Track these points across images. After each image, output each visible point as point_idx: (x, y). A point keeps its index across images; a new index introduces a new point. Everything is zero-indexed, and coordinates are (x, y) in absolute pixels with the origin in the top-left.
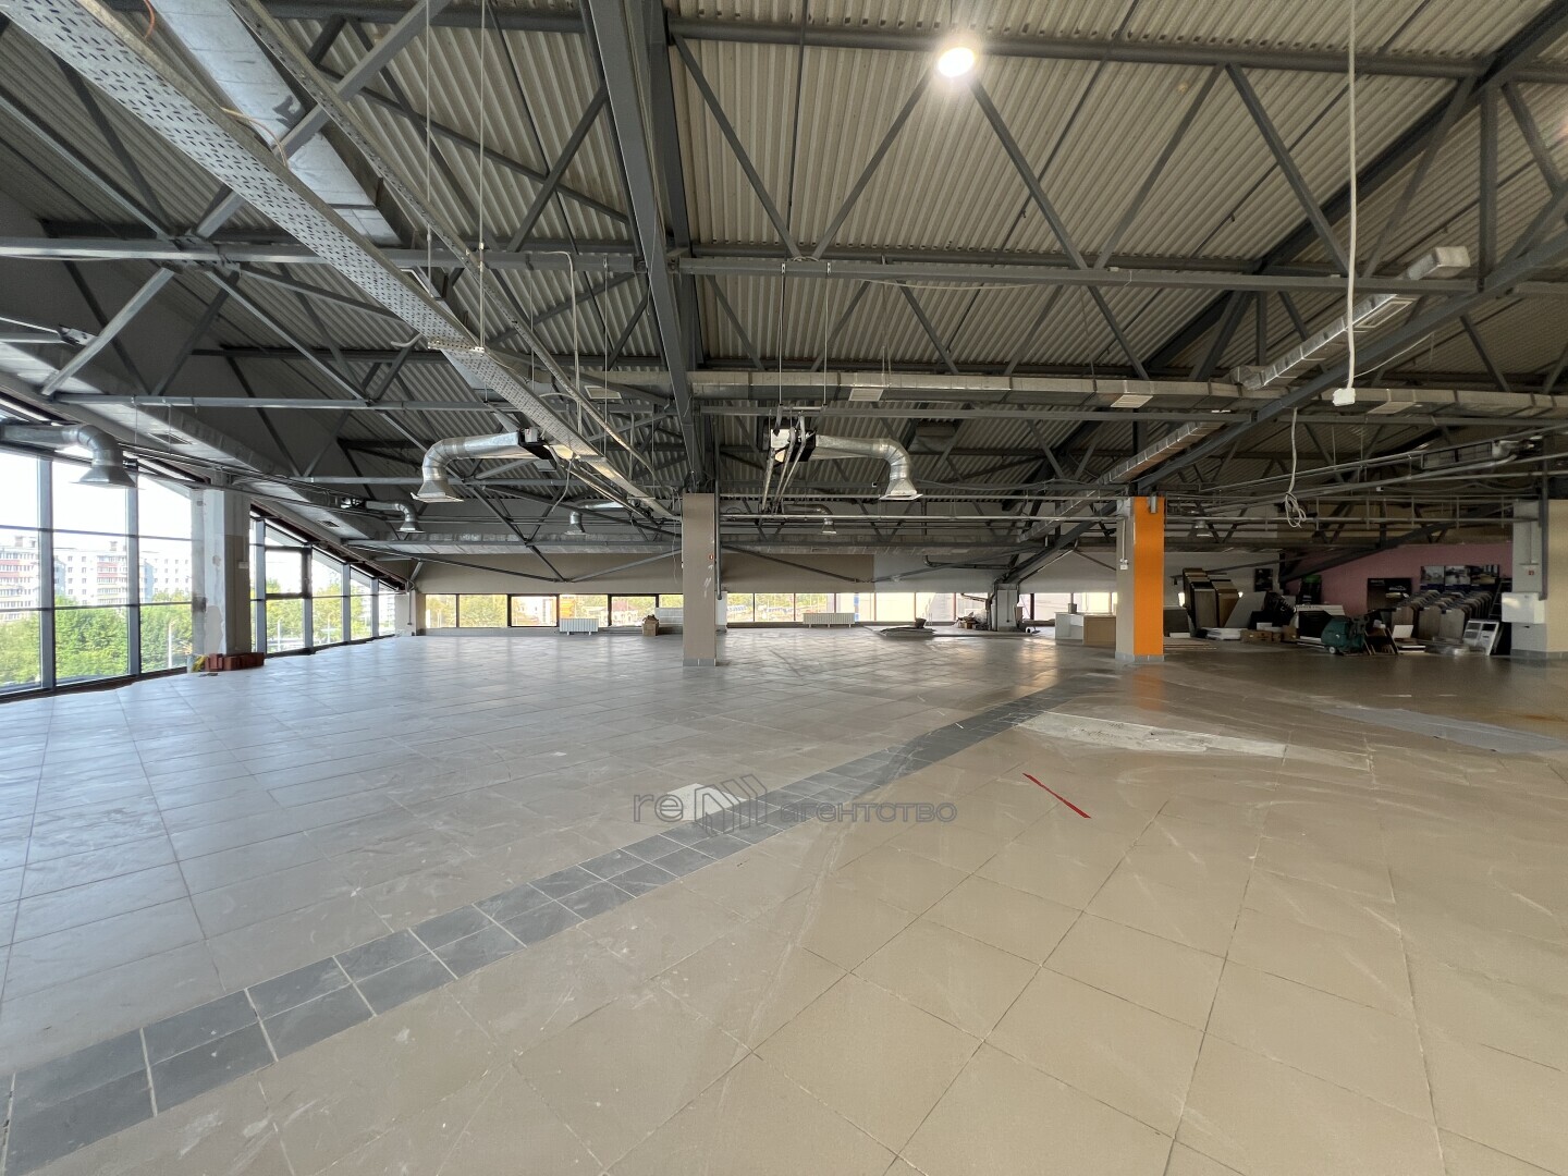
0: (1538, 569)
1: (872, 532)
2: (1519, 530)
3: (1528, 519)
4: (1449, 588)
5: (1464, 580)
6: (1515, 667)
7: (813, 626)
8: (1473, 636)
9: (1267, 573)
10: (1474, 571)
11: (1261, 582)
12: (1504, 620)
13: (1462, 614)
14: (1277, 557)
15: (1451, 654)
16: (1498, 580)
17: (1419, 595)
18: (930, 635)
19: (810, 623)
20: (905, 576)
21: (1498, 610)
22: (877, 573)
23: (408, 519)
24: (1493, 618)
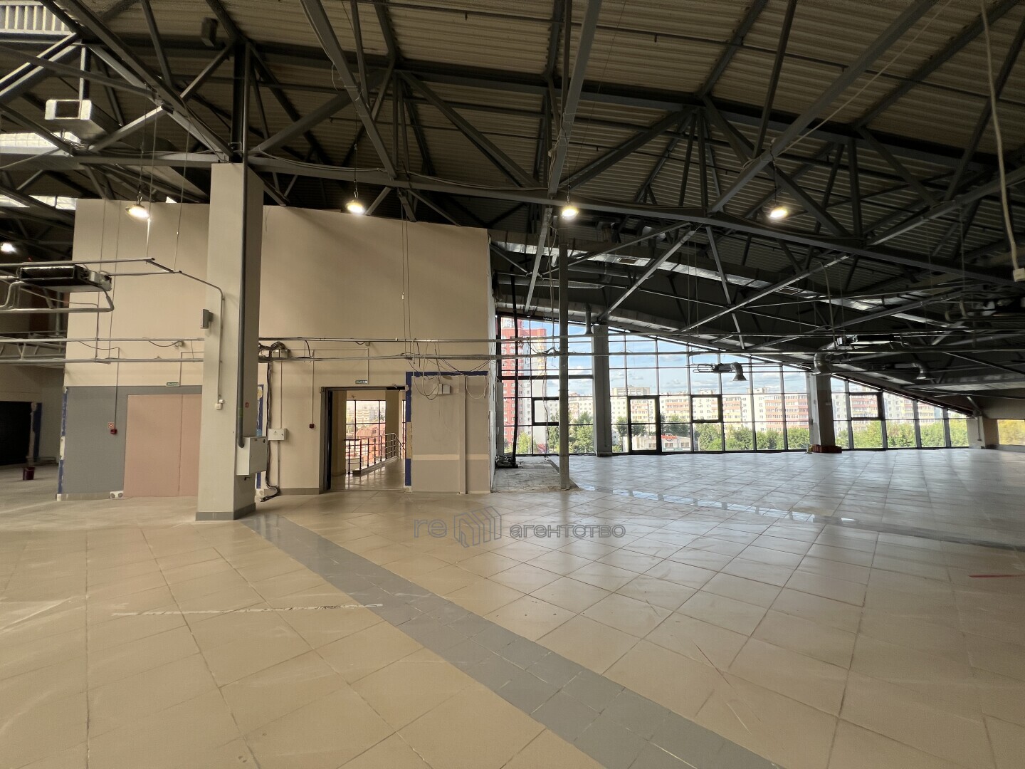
23: (922, 372)
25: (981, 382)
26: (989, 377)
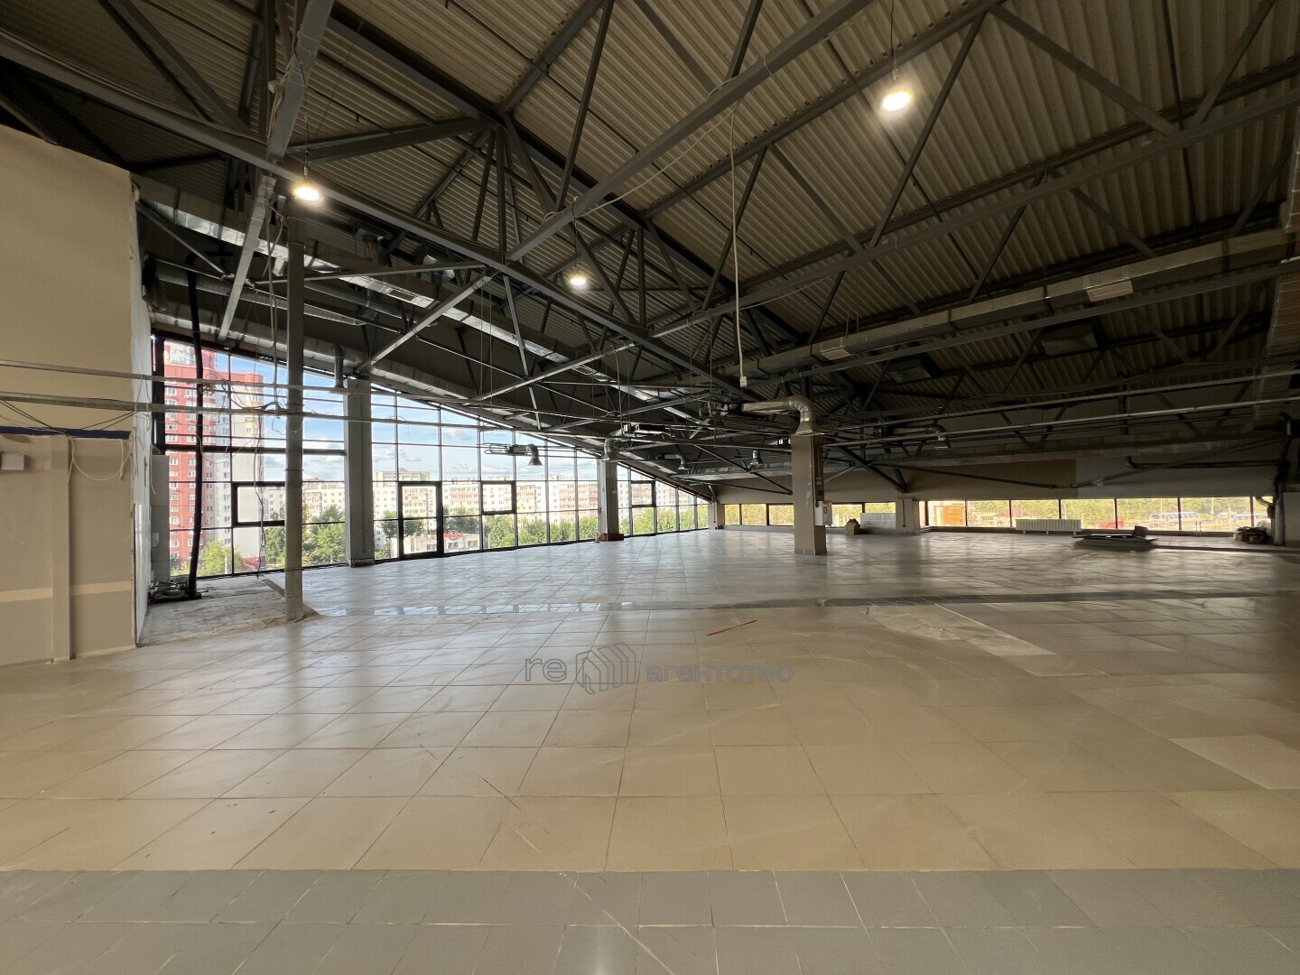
1: (1018, 440)
7: (1028, 533)
18: (1150, 546)
19: (1024, 529)
20: (1108, 480)
22: (1080, 478)
23: (682, 463)
25: (717, 472)
26: (722, 469)
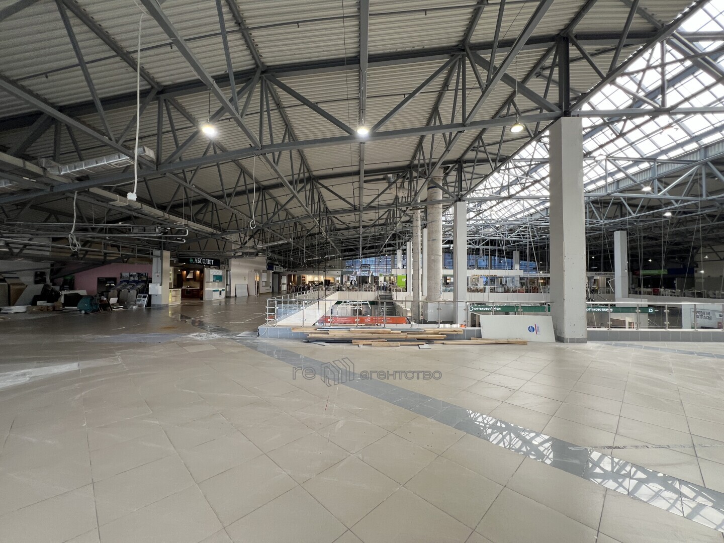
0: (160, 275)
2: (155, 260)
3: (157, 257)
4: (131, 282)
5: (136, 279)
6: (153, 312)
8: (139, 300)
9: (43, 274)
10: (140, 275)
11: (39, 278)
12: (149, 293)
13: (135, 292)
14: (49, 266)
15: (132, 308)
16: (147, 279)
17: (119, 285)
21: (148, 290)
24: (146, 293)
